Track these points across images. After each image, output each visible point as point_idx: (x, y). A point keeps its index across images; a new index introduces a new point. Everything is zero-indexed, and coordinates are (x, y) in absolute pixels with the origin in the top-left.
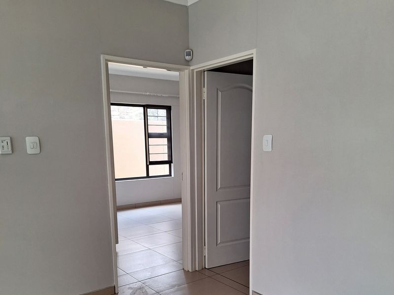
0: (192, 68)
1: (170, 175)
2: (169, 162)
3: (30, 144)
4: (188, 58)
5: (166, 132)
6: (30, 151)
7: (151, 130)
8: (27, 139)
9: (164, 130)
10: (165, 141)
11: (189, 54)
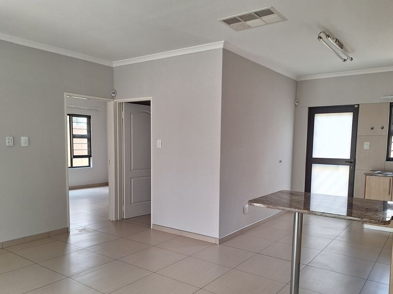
0: (115, 100)
1: (90, 166)
2: (89, 156)
3: (24, 141)
4: (113, 95)
5: (86, 134)
6: (23, 145)
7: (75, 132)
8: (22, 138)
9: (85, 133)
10: (85, 140)
11: (114, 93)
